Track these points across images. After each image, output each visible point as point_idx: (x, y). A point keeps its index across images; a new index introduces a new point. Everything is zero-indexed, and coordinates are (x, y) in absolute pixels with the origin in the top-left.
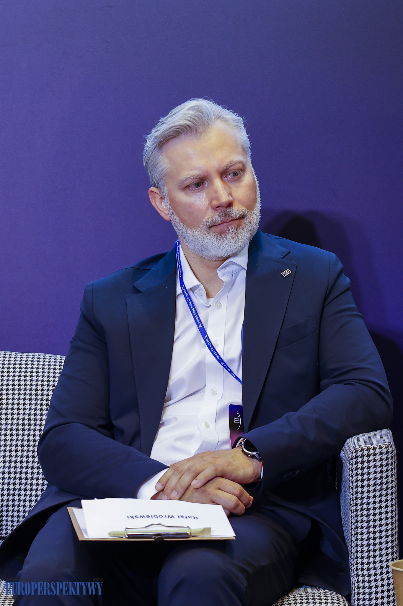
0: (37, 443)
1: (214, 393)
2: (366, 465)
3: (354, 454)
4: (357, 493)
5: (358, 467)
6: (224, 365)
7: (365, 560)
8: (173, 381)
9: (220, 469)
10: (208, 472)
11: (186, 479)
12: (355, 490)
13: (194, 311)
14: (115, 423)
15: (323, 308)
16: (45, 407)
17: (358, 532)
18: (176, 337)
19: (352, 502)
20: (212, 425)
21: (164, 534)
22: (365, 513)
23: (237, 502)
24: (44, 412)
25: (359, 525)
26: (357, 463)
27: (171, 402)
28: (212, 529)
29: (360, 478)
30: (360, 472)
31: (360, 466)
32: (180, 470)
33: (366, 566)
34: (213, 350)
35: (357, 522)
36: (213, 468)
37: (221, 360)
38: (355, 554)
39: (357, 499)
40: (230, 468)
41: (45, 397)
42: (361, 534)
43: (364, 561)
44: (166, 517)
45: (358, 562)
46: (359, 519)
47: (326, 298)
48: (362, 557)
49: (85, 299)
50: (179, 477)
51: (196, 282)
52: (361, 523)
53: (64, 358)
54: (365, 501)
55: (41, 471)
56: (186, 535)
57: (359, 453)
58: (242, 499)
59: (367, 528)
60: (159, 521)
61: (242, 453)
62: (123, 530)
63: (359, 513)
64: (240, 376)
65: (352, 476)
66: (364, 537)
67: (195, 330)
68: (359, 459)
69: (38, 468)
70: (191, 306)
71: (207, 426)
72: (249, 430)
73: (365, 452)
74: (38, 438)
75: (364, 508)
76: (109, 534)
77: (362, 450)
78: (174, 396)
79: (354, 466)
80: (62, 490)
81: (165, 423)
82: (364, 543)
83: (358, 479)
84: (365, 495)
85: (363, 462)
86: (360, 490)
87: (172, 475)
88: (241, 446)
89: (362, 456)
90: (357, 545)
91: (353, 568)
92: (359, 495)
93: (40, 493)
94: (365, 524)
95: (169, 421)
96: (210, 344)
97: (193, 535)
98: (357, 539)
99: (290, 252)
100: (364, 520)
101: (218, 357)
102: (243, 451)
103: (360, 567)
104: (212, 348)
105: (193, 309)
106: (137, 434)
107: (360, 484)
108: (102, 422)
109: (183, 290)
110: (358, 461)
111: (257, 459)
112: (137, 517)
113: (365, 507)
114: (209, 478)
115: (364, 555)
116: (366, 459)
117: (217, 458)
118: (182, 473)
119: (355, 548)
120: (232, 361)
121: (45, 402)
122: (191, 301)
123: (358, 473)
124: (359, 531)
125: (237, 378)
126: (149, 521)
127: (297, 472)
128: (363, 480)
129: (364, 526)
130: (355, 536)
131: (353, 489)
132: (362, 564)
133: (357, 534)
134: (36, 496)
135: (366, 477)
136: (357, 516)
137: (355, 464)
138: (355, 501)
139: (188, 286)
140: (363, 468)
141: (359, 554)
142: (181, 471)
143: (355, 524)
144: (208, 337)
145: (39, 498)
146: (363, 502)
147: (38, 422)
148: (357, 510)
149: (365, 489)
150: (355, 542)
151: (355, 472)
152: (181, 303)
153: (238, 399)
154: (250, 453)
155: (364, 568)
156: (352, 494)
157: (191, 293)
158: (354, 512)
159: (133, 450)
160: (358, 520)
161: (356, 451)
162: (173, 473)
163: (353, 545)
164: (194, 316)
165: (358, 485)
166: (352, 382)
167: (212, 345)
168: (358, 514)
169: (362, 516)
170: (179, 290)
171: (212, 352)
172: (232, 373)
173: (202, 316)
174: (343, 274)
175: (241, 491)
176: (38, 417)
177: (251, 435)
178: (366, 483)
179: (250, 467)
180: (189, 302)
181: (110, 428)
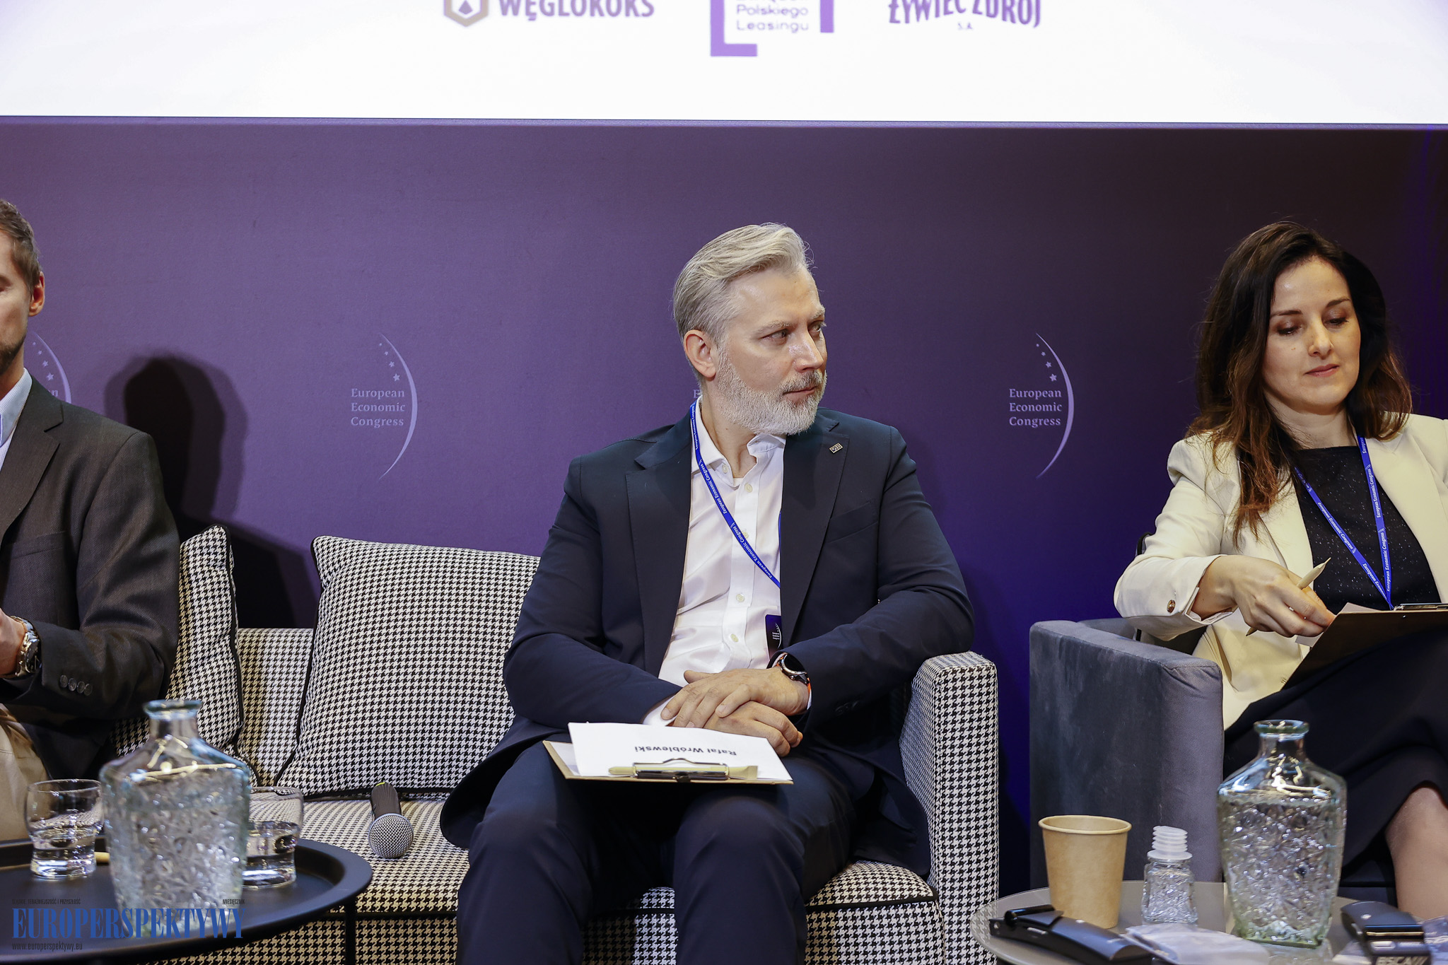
0: (501, 665)
1: (740, 599)
2: (959, 692)
3: (943, 678)
4: (945, 731)
5: (948, 695)
6: (758, 562)
7: (955, 825)
8: (690, 578)
9: (754, 690)
10: (739, 693)
11: (707, 706)
12: (942, 727)
13: (715, 493)
14: (610, 634)
15: (884, 493)
16: (513, 618)
17: (946, 785)
18: (691, 523)
19: (938, 744)
20: (741, 639)
21: (690, 773)
22: (957, 759)
23: (781, 738)
24: (512, 625)
25: (948, 776)
26: (946, 690)
27: (685, 609)
28: (759, 769)
29: (950, 710)
30: (950, 702)
31: (950, 693)
32: (697, 694)
33: (956, 834)
34: (743, 541)
35: (944, 771)
36: (745, 688)
37: (753, 555)
38: (941, 817)
39: (945, 739)
40: (768, 690)
41: (514, 606)
42: (950, 789)
43: (953, 827)
44: (690, 750)
45: (945, 827)
46: (948, 767)
47: (887, 480)
48: (951, 821)
49: (570, 475)
50: (696, 703)
51: (718, 456)
52: (950, 773)
53: (539, 559)
54: (957, 742)
55: (506, 694)
56: (722, 775)
57: (950, 677)
58: (787, 734)
59: (958, 781)
60: (681, 754)
61: (782, 674)
62: (631, 766)
63: (948, 759)
64: (777, 576)
65: (939, 708)
66: (954, 793)
67: (718, 517)
68: (950, 685)
69: (503, 690)
70: (712, 486)
71: (735, 640)
72: (791, 644)
73: (959, 675)
74: (502, 658)
75: (954, 752)
76: (610, 771)
77: (955, 672)
78: (688, 600)
79: (943, 694)
80: (535, 723)
81: (678, 637)
82: (953, 802)
83: (948, 712)
84: (957, 734)
85: (955, 689)
86: (950, 727)
87: (685, 700)
88: (781, 665)
89: (955, 680)
90: (944, 804)
91: (937, 836)
92: (949, 735)
93: (502, 730)
94: (956, 775)
95: (683, 634)
96: (739, 534)
97: (731, 776)
98: (944, 796)
99: (838, 424)
100: (954, 768)
101: (750, 550)
102: (784, 671)
103: (947, 834)
104: (741, 538)
105: (714, 491)
106: (639, 650)
107: (950, 718)
108: (591, 634)
109: (700, 466)
110: (948, 687)
111: (803, 682)
112: (649, 749)
113: (957, 750)
114: (741, 702)
115: (953, 818)
116: (959, 684)
117: (748, 677)
118: (701, 698)
119: (941, 808)
120: (767, 556)
121: (513, 612)
122: (711, 479)
123: (948, 703)
124: (948, 784)
125: (773, 579)
126: (668, 755)
127: (854, 704)
128: (954, 714)
129: (954, 777)
130: (942, 792)
131: (940, 726)
132: (951, 830)
133: (944, 788)
134: (498, 734)
135: (959, 709)
136: (944, 763)
137: (944, 691)
138: (942, 743)
139: (707, 460)
140: (955, 697)
141: (947, 817)
142: (699, 695)
143: (942, 775)
144: (736, 525)
145: (501, 737)
146: (955, 744)
147: (504, 638)
148: (944, 755)
149: (958, 726)
150: (941, 800)
151: (943, 702)
152: (698, 484)
153: (775, 608)
154: (793, 672)
155: (953, 836)
156: (939, 733)
157: (711, 471)
158: (940, 758)
159: (635, 669)
160: (946, 769)
161: (946, 673)
162: (688, 697)
163: (937, 803)
164: (716, 500)
165: (948, 720)
166: (923, 588)
167: (742, 534)
168: (946, 761)
169: (952, 763)
170: (695, 466)
171: (742, 544)
172: (767, 572)
173: (726, 498)
174: (907, 455)
175: (786, 723)
176: (504, 631)
177: (795, 649)
178: (959, 717)
179: (794, 692)
180: (709, 481)
181: (601, 642)
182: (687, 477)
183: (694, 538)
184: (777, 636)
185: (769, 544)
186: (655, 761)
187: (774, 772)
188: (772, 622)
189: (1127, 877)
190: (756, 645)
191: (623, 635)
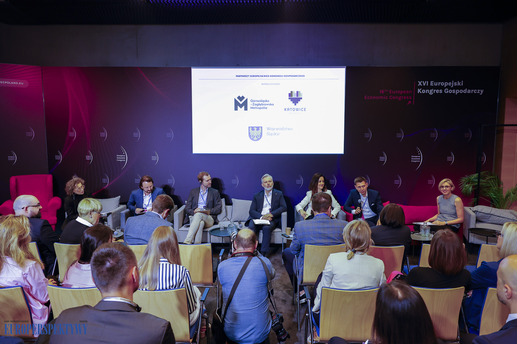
1: (268, 207)
8: (264, 205)
10: (267, 216)
11: (265, 217)
15: (280, 198)
18: (264, 200)
34: (268, 202)
40: (269, 216)
51: (266, 194)
64: (271, 205)
67: (266, 200)
71: (267, 211)
78: (264, 207)
80: (252, 218)
95: (263, 210)
106: (260, 211)
117: (268, 214)
127: (277, 216)
144: (268, 200)
152: (265, 196)
153: (270, 208)
154: (272, 214)
159: (259, 214)
162: (263, 216)
163: (283, 224)
166: (282, 206)
175: (271, 219)
177: (272, 212)
178: (284, 218)
179: (271, 216)
180: (266, 197)
181: (257, 210)
182: (264, 196)
183: (264, 202)
184: (270, 210)
185: (270, 202)
186: (261, 223)
187: (269, 223)
188: (270, 209)
189: (291, 231)
190: (269, 211)
191: (258, 210)
